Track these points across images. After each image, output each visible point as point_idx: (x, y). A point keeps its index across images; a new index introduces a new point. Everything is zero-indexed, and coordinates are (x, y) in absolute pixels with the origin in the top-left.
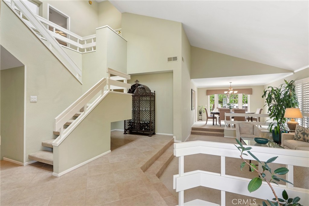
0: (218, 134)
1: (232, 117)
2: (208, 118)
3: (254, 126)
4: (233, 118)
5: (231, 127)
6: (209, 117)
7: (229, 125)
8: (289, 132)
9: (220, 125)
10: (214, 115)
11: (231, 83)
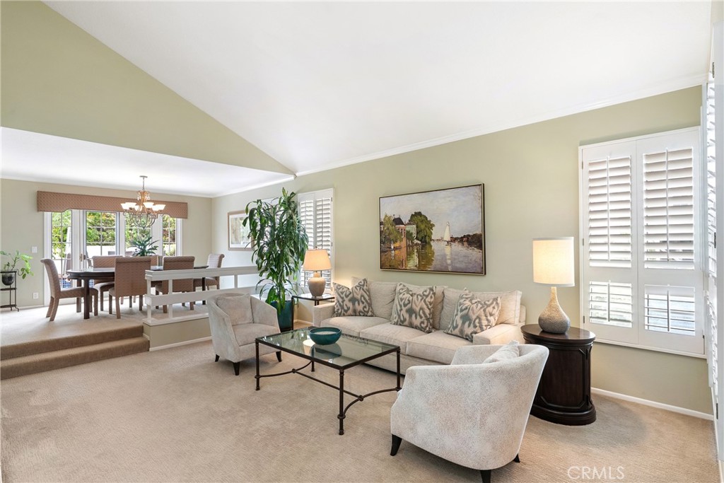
0: (129, 346)
1: (152, 282)
2: (58, 295)
3: (253, 300)
4: (153, 284)
5: (170, 312)
6: (64, 292)
7: (165, 307)
8: (320, 302)
9: (119, 315)
10: (87, 284)
11: (144, 177)
